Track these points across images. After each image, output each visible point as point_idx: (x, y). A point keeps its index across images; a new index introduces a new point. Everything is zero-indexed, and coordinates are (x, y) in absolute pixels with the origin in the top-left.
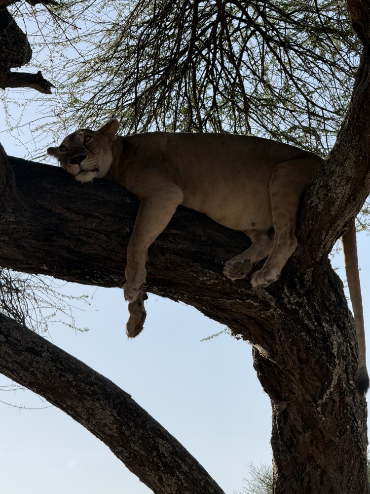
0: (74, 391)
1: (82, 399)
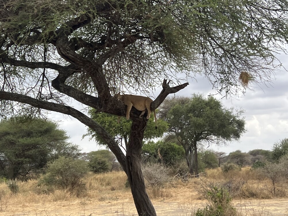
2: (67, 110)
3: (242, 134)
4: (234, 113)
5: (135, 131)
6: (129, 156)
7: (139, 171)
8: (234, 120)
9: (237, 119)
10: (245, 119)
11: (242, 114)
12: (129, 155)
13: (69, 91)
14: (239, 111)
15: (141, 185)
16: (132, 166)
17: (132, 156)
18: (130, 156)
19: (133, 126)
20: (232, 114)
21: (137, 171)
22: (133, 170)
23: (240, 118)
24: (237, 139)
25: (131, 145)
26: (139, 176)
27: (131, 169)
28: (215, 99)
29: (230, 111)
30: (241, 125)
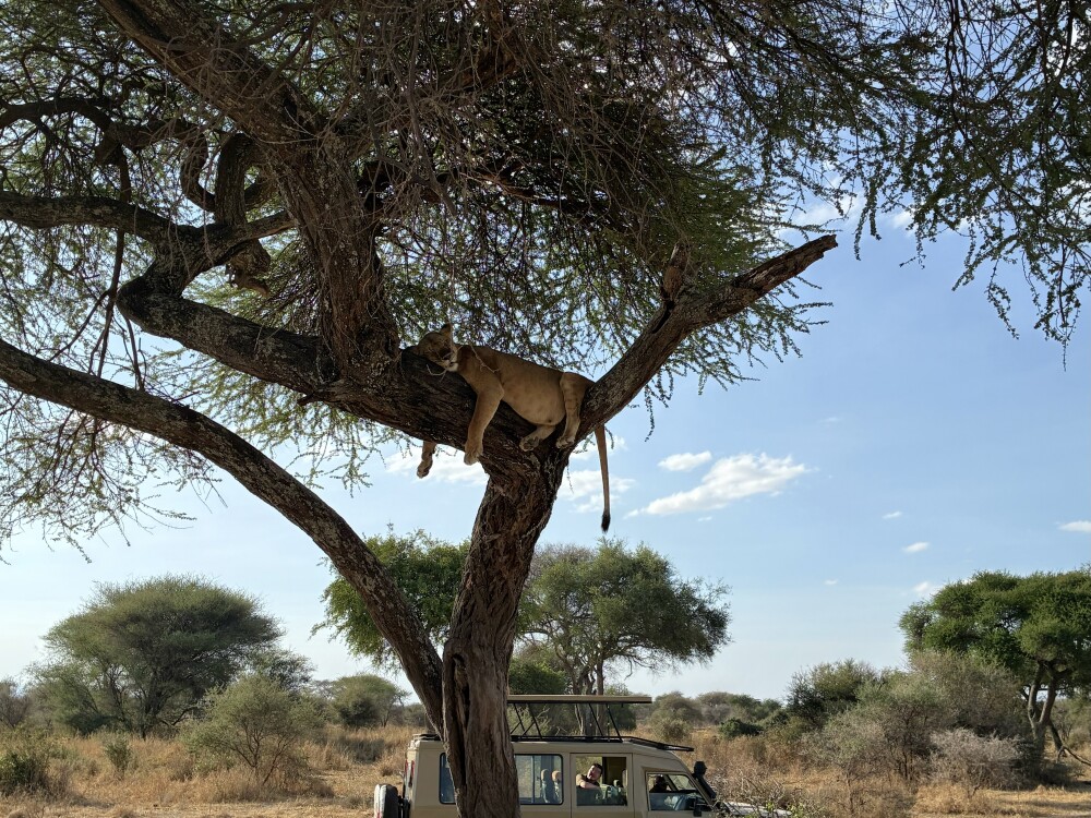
0: (311, 513)
1: (316, 520)
2: (184, 424)
3: (718, 646)
4: (702, 593)
5: (496, 537)
6: (458, 656)
7: (499, 724)
8: (701, 609)
9: (710, 607)
10: (728, 611)
11: (722, 595)
12: (457, 651)
13: (188, 321)
14: (715, 588)
15: (504, 790)
16: (467, 703)
17: (473, 656)
18: (465, 655)
19: (489, 510)
20: (696, 595)
21: (491, 725)
22: (470, 719)
23: (717, 605)
24: (707, 659)
25: (472, 602)
26: (498, 749)
27: (463, 717)
28: (656, 555)
29: (693, 586)
30: (717, 622)
